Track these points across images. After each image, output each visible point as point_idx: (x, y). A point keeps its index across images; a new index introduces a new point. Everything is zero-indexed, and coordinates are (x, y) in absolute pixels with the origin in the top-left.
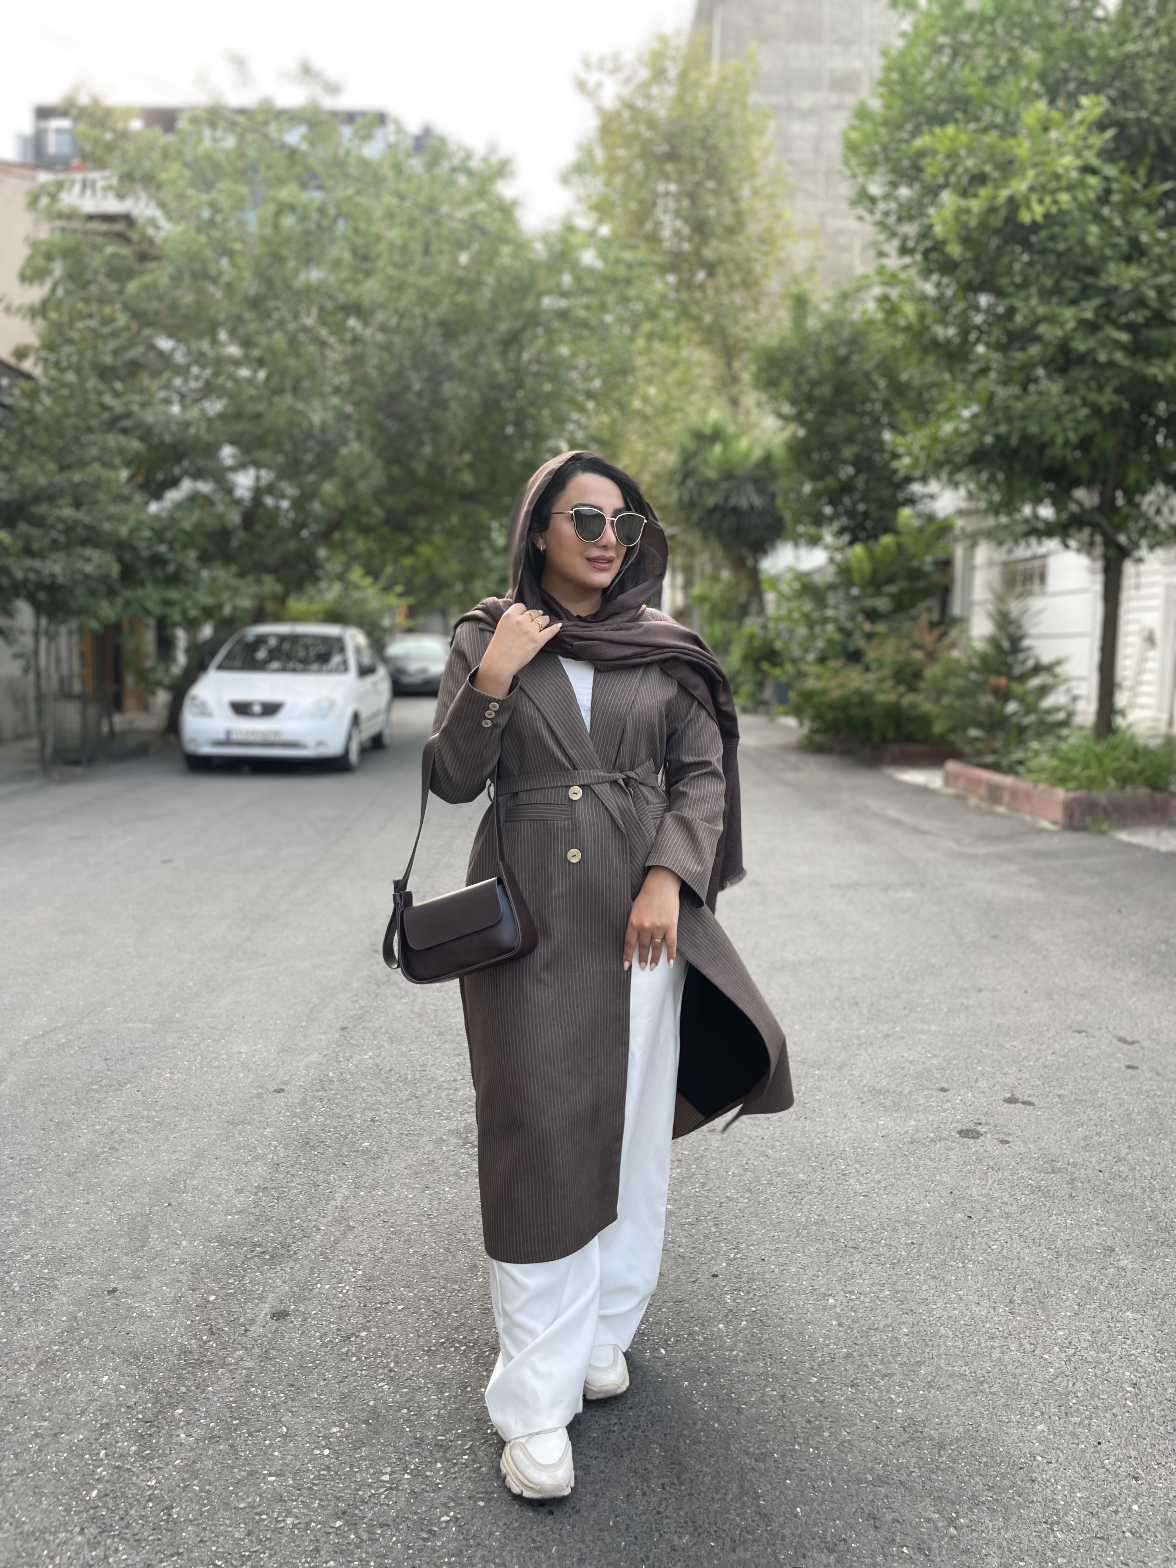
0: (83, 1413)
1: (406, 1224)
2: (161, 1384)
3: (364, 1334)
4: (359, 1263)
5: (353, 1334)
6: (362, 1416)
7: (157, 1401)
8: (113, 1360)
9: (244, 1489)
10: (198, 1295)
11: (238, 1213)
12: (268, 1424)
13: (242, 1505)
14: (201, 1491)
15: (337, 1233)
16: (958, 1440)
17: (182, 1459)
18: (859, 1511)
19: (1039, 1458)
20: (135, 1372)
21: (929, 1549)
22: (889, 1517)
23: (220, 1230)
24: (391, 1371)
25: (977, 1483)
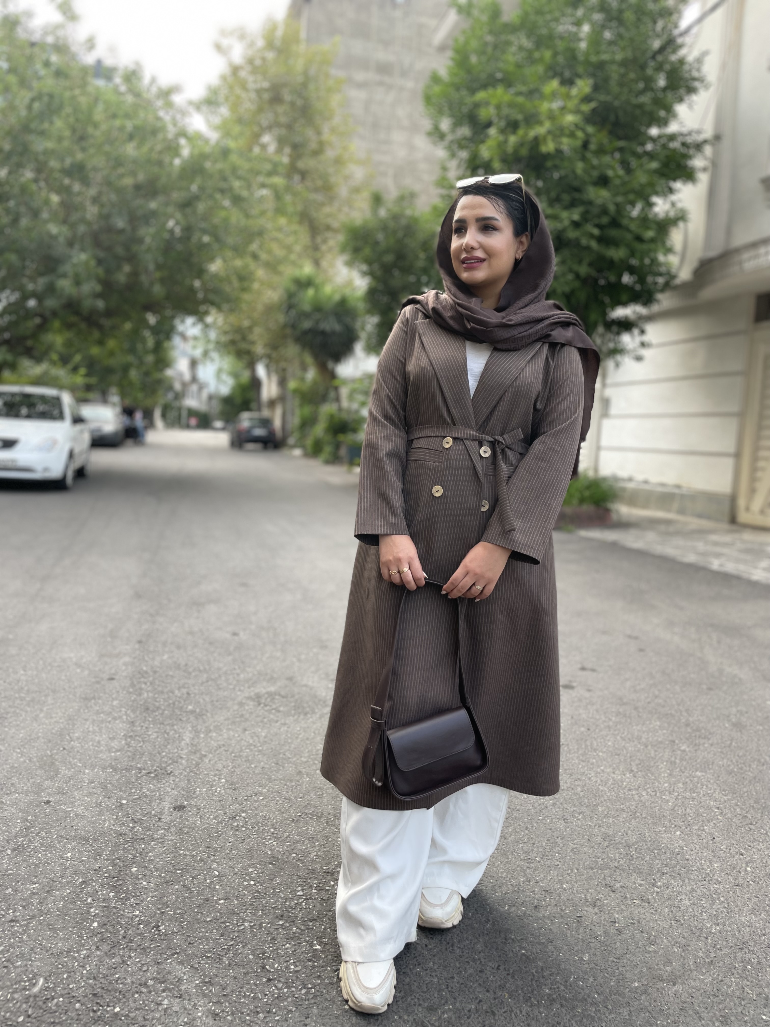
0: (62, 876)
1: (241, 751)
2: (113, 855)
3: (243, 815)
4: (220, 775)
5: (236, 815)
6: (267, 860)
7: (114, 865)
8: (70, 844)
9: (206, 910)
10: (113, 800)
11: (117, 751)
12: (203, 871)
13: (208, 919)
14: (175, 914)
15: (196, 759)
16: (637, 842)
17: (152, 897)
18: (600, 884)
19: (685, 848)
20: (90, 849)
21: (648, 899)
22: (618, 885)
23: (110, 762)
24: (273, 833)
25: (658, 864)
